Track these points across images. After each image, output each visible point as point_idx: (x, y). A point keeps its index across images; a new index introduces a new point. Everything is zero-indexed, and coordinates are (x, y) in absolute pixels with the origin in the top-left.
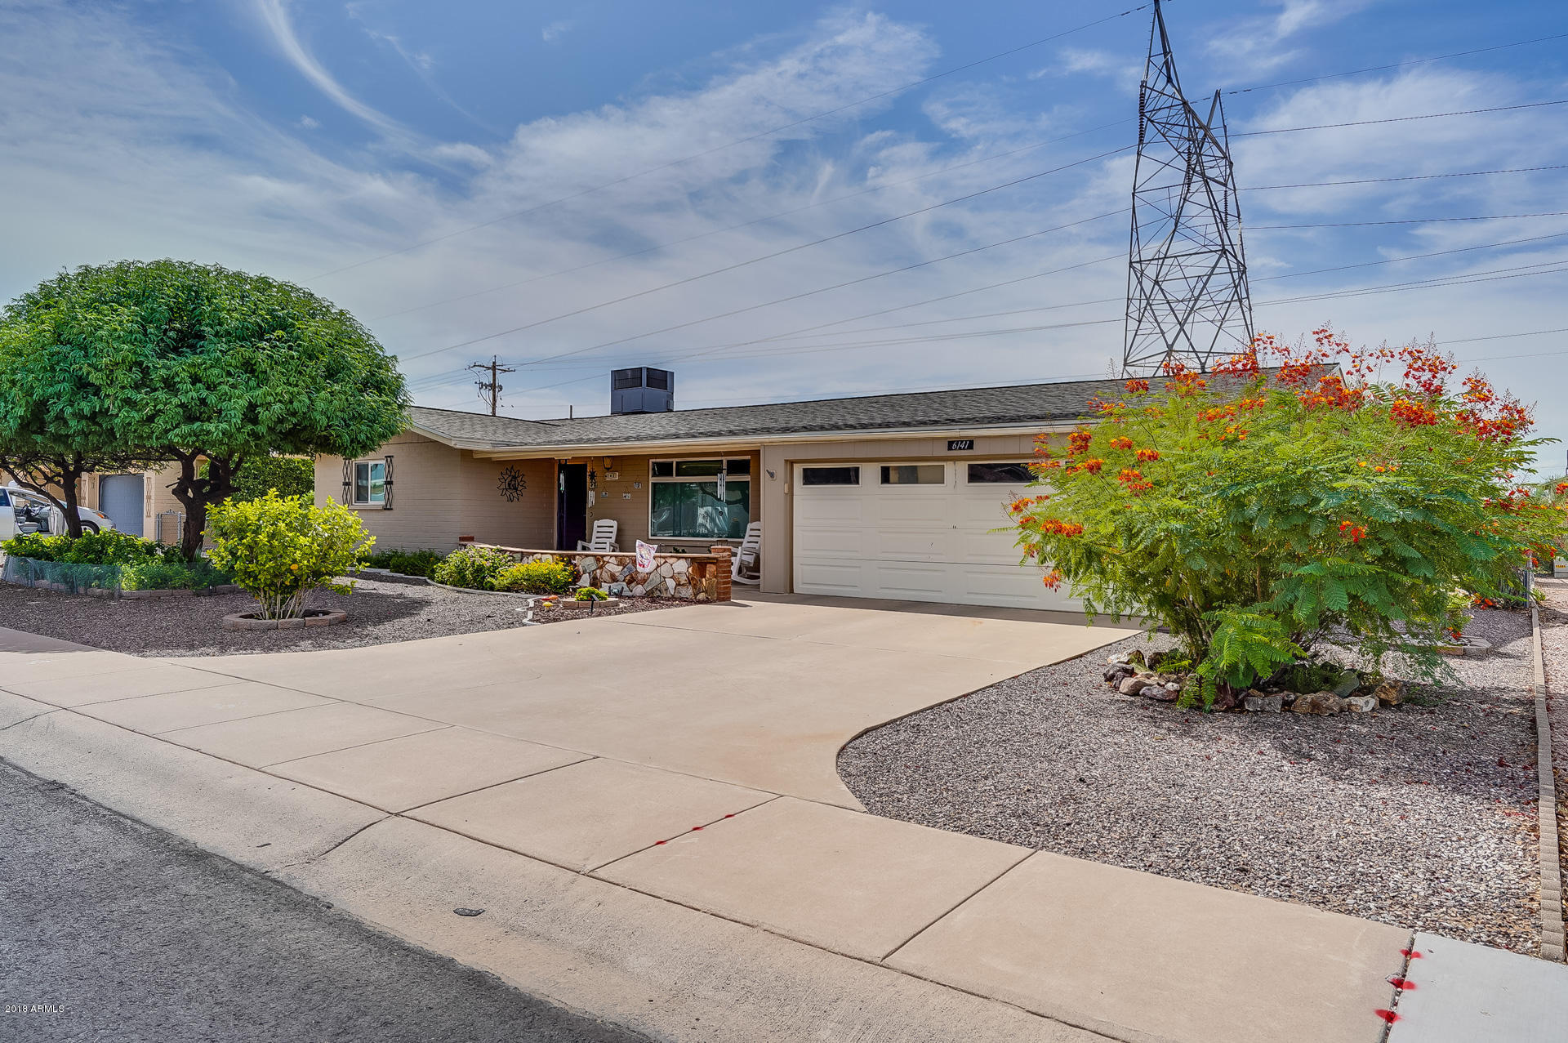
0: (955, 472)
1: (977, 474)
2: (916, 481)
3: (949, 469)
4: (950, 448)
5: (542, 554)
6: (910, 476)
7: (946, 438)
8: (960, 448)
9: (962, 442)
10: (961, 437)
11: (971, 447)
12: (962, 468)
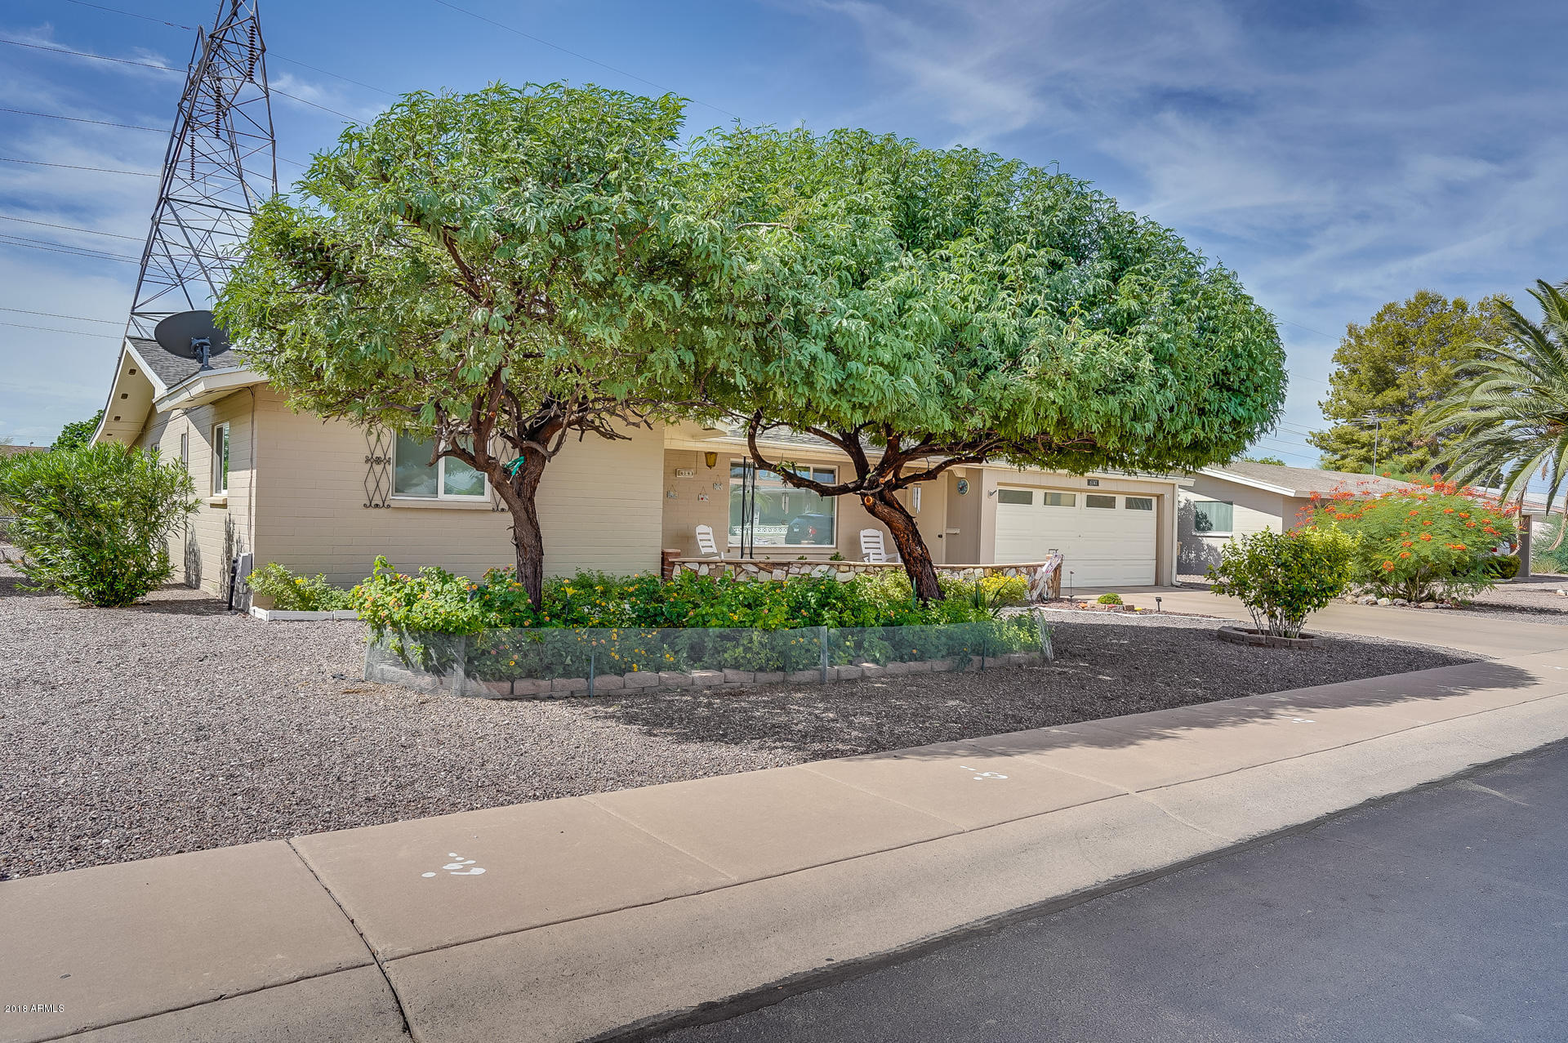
0: (1081, 500)
2: (1059, 504)
3: (1078, 497)
4: (1088, 483)
7: (1087, 477)
8: (1093, 485)
9: (1094, 480)
10: (1096, 478)
11: (1098, 484)
12: (1084, 497)
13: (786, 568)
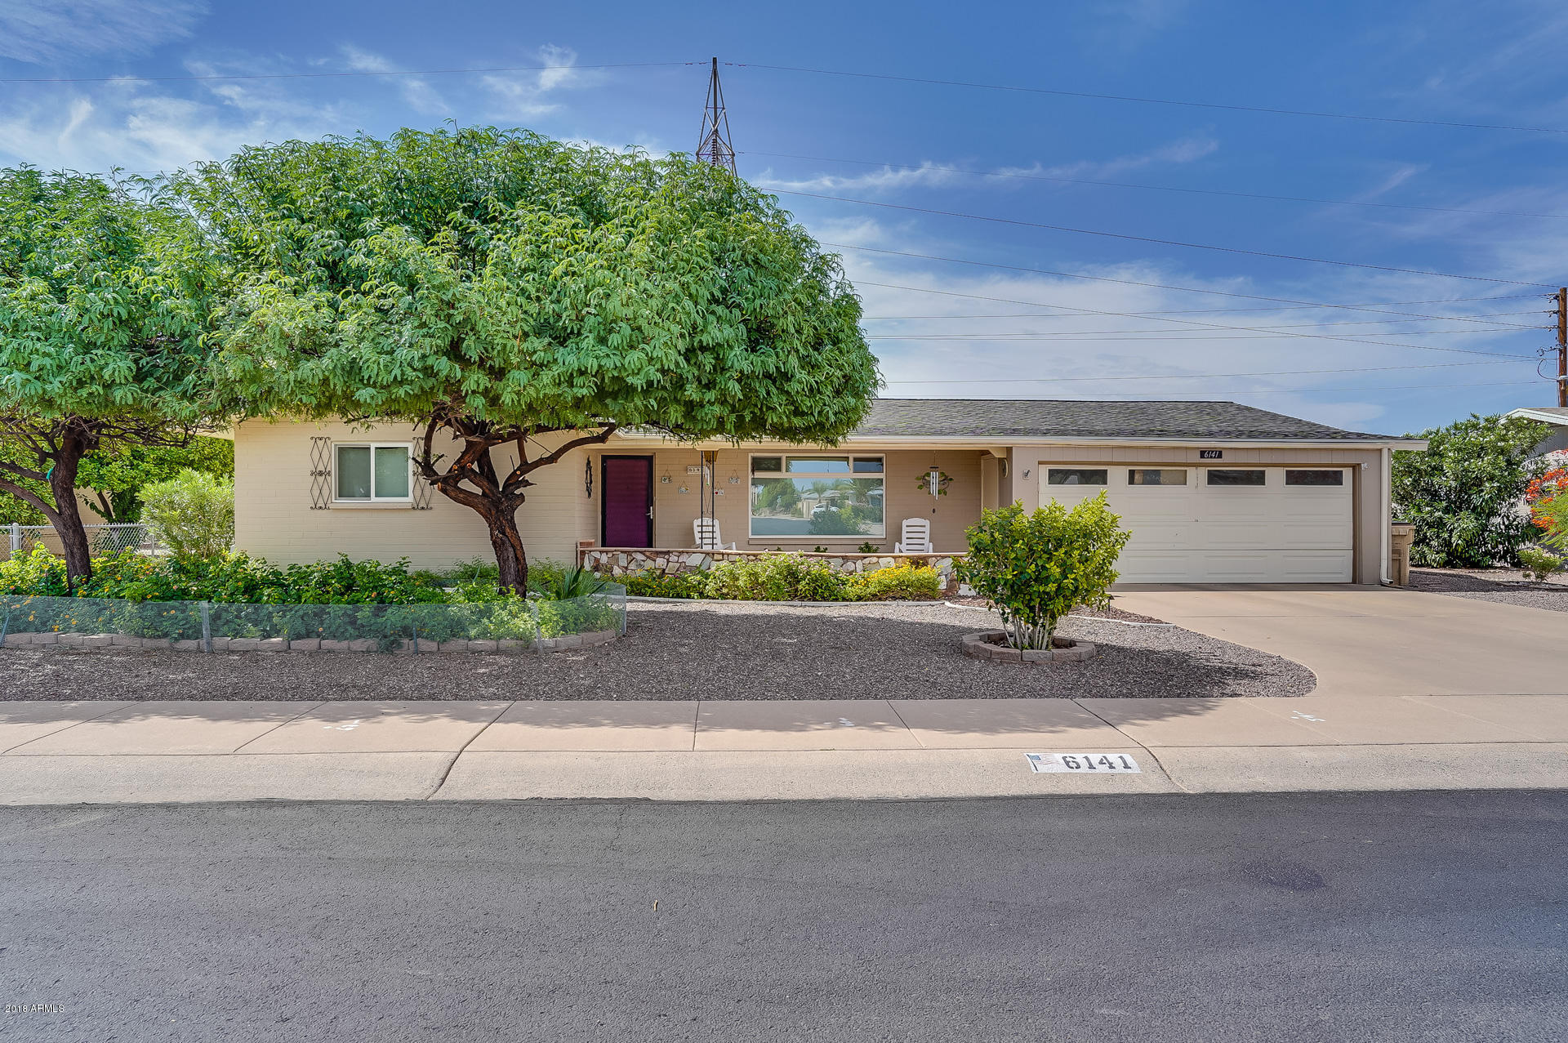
0: (1198, 476)
1: (1215, 478)
2: (1158, 483)
3: (1191, 473)
4: (1202, 456)
5: (879, 557)
6: (1152, 477)
7: (1198, 448)
8: (1211, 457)
9: (1213, 452)
10: (1216, 448)
11: (1220, 456)
12: (1203, 473)
13: (667, 557)
